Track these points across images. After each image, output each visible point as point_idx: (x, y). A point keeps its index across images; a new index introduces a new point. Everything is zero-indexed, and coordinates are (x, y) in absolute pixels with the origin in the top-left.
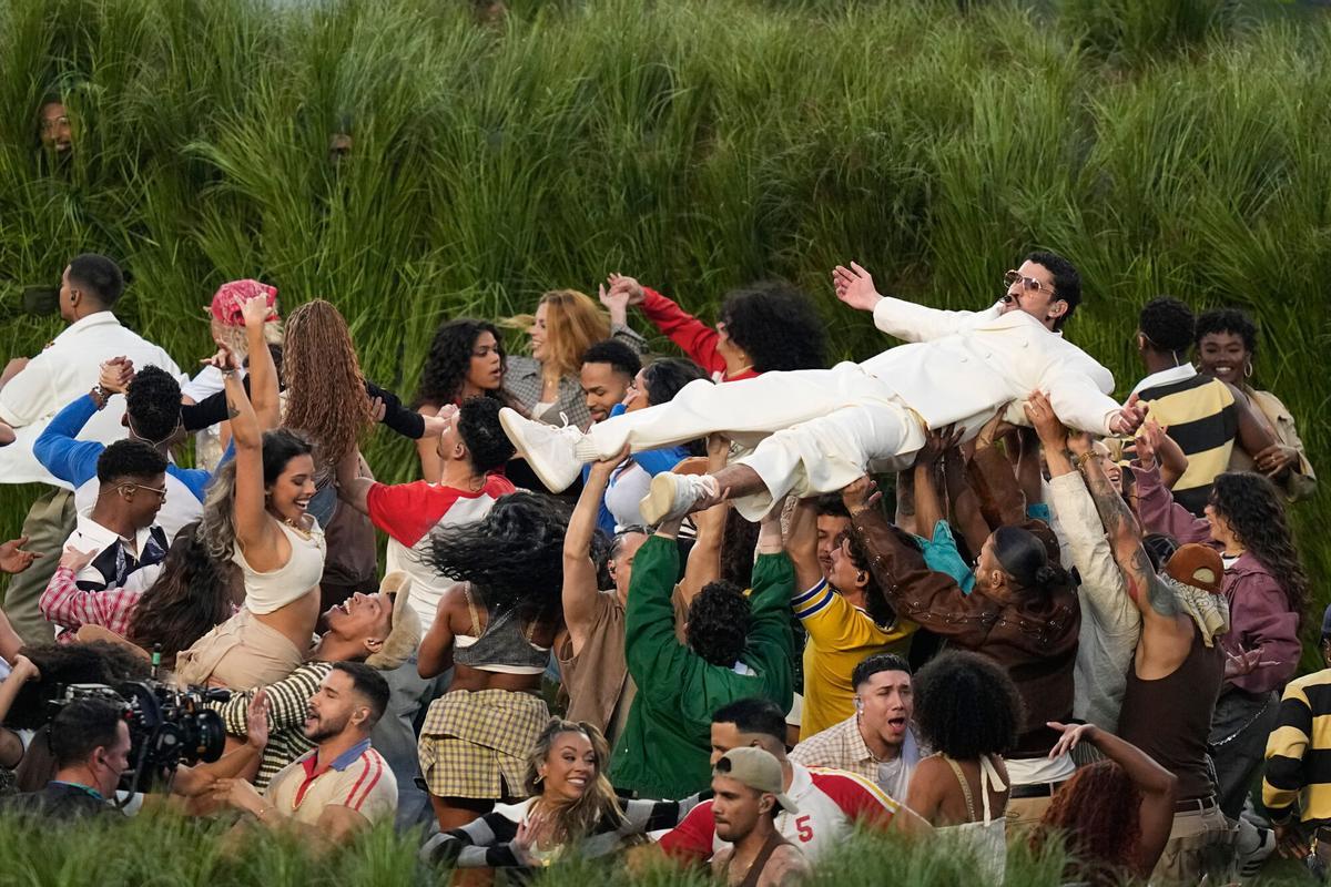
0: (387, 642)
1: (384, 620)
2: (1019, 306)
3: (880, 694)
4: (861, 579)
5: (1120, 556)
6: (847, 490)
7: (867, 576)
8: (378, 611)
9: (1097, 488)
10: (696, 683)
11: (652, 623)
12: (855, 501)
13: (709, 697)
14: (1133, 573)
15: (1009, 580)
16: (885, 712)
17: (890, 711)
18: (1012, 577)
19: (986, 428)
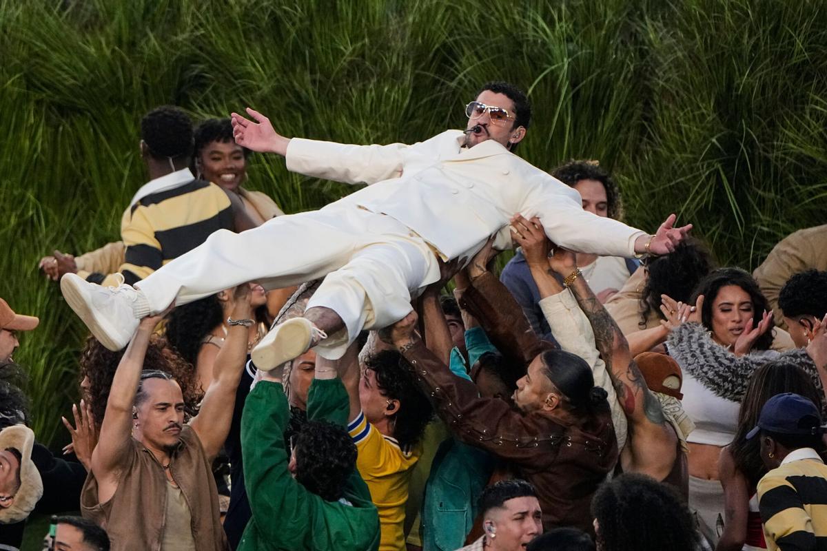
0: (17, 496)
1: (13, 477)
2: (489, 136)
3: (516, 519)
4: (390, 407)
5: (615, 370)
6: (400, 325)
7: (397, 405)
8: (7, 467)
9: (589, 306)
10: (320, 519)
11: (276, 465)
12: (403, 335)
13: (333, 531)
14: (630, 384)
15: (565, 402)
16: (521, 537)
17: (525, 536)
18: (567, 399)
19: (480, 255)
